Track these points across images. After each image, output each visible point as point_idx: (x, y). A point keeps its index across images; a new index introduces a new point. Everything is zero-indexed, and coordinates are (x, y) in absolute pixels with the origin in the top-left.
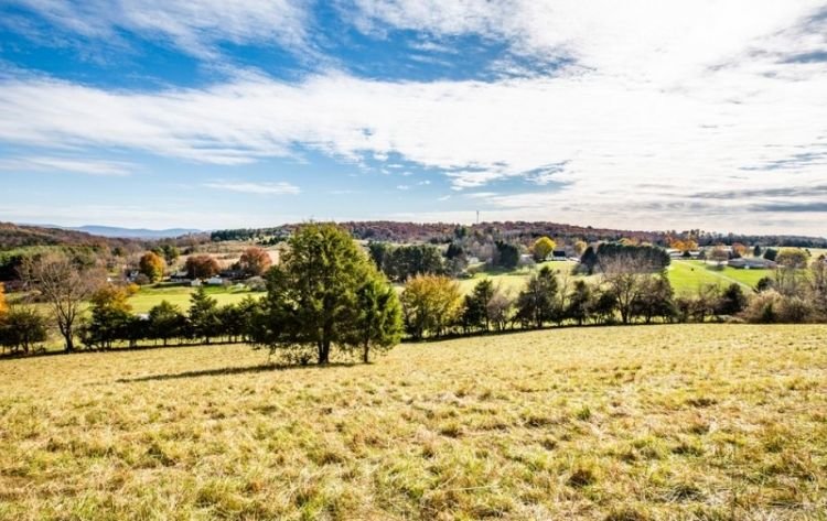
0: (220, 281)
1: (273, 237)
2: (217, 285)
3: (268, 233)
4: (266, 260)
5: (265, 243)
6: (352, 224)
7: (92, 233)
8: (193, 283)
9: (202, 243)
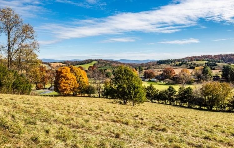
0: (155, 80)
1: (180, 63)
2: (154, 81)
3: (179, 60)
4: (173, 72)
5: (177, 65)
6: (221, 55)
7: (121, 62)
8: (146, 80)
9: (153, 65)
